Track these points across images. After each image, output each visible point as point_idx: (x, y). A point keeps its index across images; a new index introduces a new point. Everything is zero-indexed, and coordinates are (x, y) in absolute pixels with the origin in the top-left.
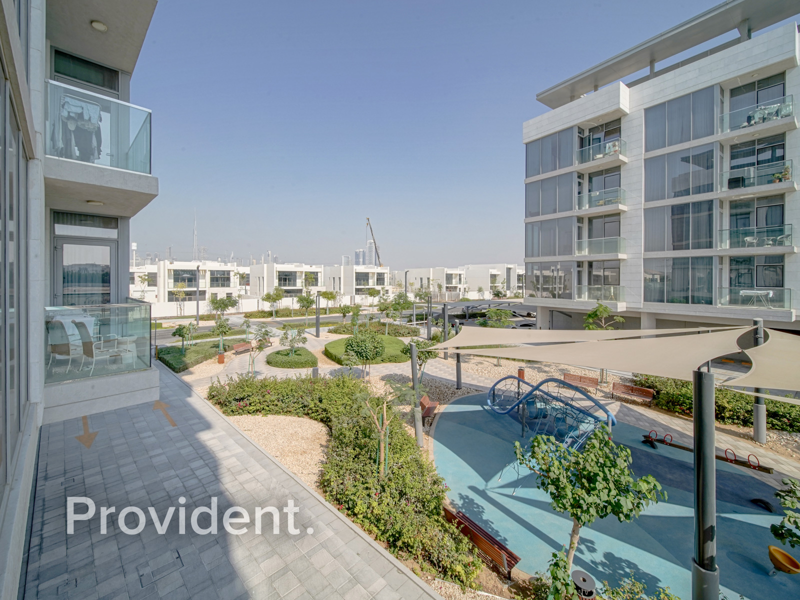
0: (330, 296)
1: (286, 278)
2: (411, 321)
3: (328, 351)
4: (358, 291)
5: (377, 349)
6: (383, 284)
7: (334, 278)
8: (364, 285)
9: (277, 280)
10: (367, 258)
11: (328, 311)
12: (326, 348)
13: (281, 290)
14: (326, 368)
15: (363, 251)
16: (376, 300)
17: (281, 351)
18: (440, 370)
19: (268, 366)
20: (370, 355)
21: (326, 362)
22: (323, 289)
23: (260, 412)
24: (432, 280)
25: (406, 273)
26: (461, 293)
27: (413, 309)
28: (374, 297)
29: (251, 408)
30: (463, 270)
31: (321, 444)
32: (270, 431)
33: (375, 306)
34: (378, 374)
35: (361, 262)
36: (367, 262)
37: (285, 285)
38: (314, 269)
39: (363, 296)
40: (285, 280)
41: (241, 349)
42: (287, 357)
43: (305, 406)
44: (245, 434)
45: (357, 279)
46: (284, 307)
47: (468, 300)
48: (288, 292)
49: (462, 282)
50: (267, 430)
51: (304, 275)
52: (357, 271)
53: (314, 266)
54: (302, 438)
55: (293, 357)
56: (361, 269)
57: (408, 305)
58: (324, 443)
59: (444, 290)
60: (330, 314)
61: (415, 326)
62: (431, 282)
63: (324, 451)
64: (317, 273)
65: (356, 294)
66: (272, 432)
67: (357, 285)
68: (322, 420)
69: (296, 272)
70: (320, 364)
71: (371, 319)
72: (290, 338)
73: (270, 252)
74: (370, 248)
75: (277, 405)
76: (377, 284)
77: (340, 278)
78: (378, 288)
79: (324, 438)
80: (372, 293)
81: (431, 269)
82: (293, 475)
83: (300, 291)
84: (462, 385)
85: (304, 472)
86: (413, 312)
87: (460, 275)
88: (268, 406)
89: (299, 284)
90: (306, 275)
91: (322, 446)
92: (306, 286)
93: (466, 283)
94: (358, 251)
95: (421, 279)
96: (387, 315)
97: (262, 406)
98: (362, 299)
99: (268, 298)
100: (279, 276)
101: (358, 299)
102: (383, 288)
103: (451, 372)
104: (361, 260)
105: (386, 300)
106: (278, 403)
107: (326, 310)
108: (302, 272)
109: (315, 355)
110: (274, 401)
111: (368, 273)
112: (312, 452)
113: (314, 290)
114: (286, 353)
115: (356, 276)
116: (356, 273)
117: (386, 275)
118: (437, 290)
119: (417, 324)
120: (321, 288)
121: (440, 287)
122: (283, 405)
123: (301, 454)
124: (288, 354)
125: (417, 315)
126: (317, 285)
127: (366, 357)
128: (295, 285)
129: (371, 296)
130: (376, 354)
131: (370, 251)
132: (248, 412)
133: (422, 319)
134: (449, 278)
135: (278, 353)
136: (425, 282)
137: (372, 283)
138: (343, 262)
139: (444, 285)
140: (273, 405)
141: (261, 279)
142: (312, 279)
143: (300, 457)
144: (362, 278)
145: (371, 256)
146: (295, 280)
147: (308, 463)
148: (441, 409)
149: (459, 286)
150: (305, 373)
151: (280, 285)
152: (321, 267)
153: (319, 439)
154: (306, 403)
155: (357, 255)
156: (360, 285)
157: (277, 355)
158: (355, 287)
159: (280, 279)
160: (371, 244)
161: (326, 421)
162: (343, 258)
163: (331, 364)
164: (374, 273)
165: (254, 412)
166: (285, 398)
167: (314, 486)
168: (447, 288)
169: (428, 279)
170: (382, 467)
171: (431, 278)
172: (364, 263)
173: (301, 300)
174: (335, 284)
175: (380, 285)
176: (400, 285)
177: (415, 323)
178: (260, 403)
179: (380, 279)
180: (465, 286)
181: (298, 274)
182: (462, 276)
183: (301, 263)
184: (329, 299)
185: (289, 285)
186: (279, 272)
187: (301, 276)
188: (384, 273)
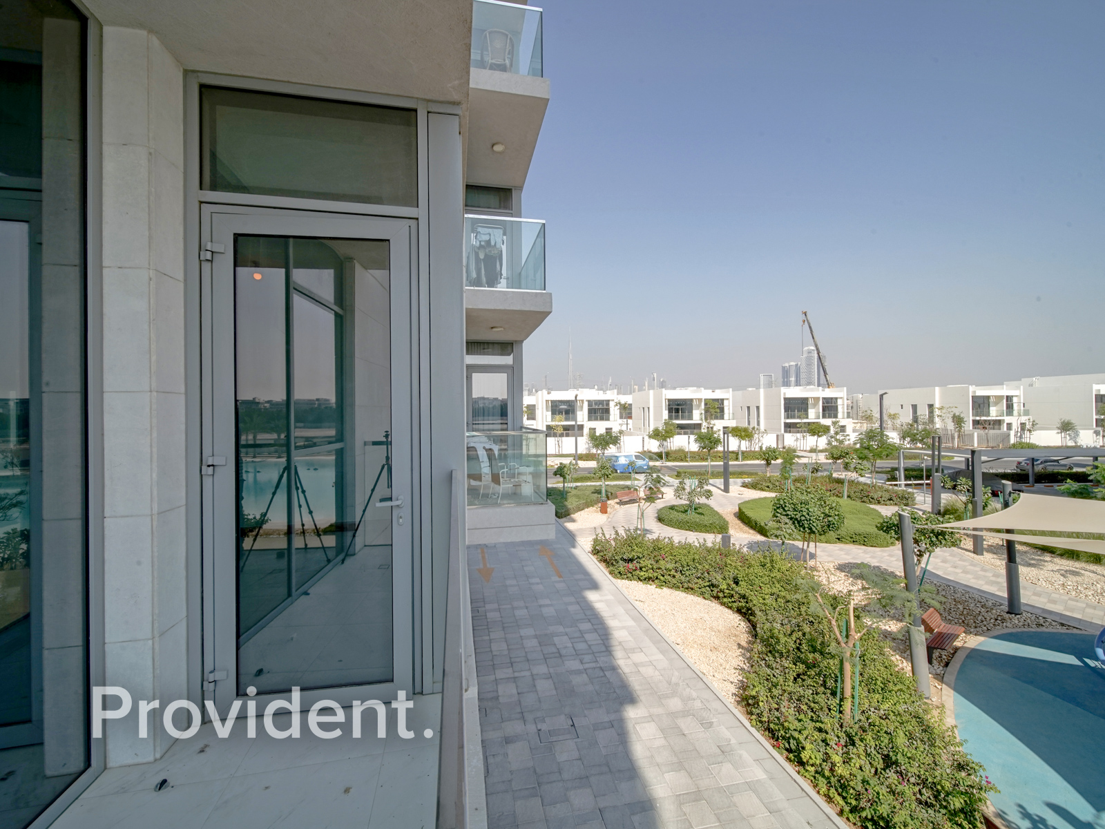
0: (743, 434)
1: (678, 408)
2: (894, 479)
3: (743, 513)
4: (789, 427)
5: (830, 519)
6: (836, 416)
7: (748, 408)
8: (799, 417)
9: (667, 411)
10: (803, 376)
11: (740, 456)
12: (740, 509)
13: (673, 424)
14: (742, 537)
15: (797, 365)
16: (822, 442)
17: (677, 506)
18: (965, 572)
19: (660, 524)
20: (817, 526)
21: (741, 530)
22: (732, 424)
23: (653, 581)
24: (940, 409)
25: (881, 396)
26: (1012, 433)
27: (899, 458)
28: (819, 436)
29: (642, 573)
30: (1018, 388)
31: (739, 644)
32: (667, 609)
33: (821, 451)
34: (830, 559)
35: (793, 383)
36: (802, 381)
37: (677, 418)
38: (718, 394)
39: (799, 435)
40: (677, 411)
41: (626, 499)
42: (684, 515)
43: (713, 585)
44: (637, 604)
45: (786, 409)
46: (677, 448)
47: (1031, 447)
48: (681, 427)
49: (1015, 413)
50: (663, 606)
51: (703, 404)
52: (787, 396)
53: (718, 391)
54: (711, 628)
55: (691, 516)
56: (795, 392)
57: (889, 451)
58: (744, 644)
59: (968, 426)
60: (743, 460)
61: (903, 488)
62: (937, 412)
63: (744, 654)
64: (723, 400)
65: (785, 431)
66: (670, 611)
67: (788, 418)
68: (739, 611)
69: (692, 400)
70: (731, 531)
71: (815, 470)
72: (688, 489)
73: (655, 375)
74: (809, 359)
75: (674, 577)
76: (824, 417)
77: (758, 408)
78: (827, 422)
79: (744, 638)
80: (816, 430)
81: (937, 389)
82: (701, 675)
83: (699, 426)
84: (1023, 608)
85: (716, 675)
86: (899, 463)
87: (1009, 398)
88: (663, 576)
89: (697, 416)
90: (706, 404)
91: (739, 646)
92: (706, 419)
93: (1026, 413)
94: (787, 365)
95: (915, 407)
96: (846, 467)
97: (655, 574)
98: (797, 440)
99: (656, 435)
100: (669, 405)
101: (790, 440)
102: (834, 423)
103: (993, 579)
104: (793, 379)
105: (841, 442)
106: (675, 574)
107: (737, 454)
108: (700, 400)
109: (724, 516)
110: (670, 570)
111: (807, 399)
112: (728, 652)
113: (718, 425)
114: (682, 509)
115: (785, 404)
116: (785, 399)
117: (840, 402)
118: (951, 426)
119: (906, 485)
120: (729, 421)
121: (958, 421)
122: (683, 578)
123: (711, 650)
124: (686, 511)
125: (906, 470)
126: (723, 419)
127: (810, 529)
128: (690, 418)
129: (814, 435)
130: (829, 526)
131: (809, 365)
132: (639, 578)
133: (921, 478)
134: (981, 404)
135: (672, 508)
136: (923, 412)
137: (813, 415)
138: (762, 383)
139: (970, 418)
140: (670, 575)
141: (645, 409)
142: (715, 409)
143: (710, 653)
144: (796, 407)
145: (810, 373)
146: (691, 412)
147: (721, 665)
148: (970, 641)
149: (1007, 419)
150: (711, 539)
151: (670, 417)
152: (729, 392)
153: (736, 636)
154: (714, 582)
155: (786, 372)
156: (793, 417)
157: (671, 511)
158: (783, 420)
159: (670, 410)
160: (809, 352)
161: (746, 613)
162: (762, 378)
163: (749, 533)
164: (817, 399)
165: (645, 579)
166: (685, 569)
167: (733, 701)
168: (976, 423)
169: (931, 406)
170: (847, 705)
171: (937, 405)
172: (798, 384)
173: (700, 438)
174: (751, 417)
175: (829, 417)
176: (869, 418)
177: (903, 482)
178: (652, 569)
179: (830, 408)
180: (1024, 419)
181: (695, 403)
182: (1015, 400)
183: (699, 386)
184: (741, 437)
185: (683, 418)
186: (669, 400)
187: (699, 406)
188: (836, 399)
